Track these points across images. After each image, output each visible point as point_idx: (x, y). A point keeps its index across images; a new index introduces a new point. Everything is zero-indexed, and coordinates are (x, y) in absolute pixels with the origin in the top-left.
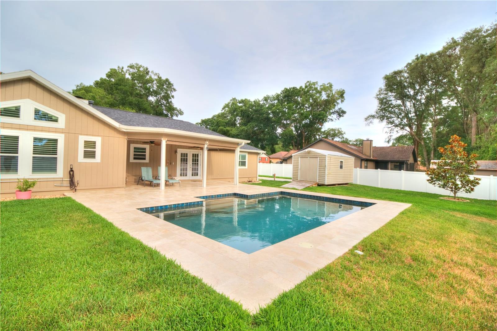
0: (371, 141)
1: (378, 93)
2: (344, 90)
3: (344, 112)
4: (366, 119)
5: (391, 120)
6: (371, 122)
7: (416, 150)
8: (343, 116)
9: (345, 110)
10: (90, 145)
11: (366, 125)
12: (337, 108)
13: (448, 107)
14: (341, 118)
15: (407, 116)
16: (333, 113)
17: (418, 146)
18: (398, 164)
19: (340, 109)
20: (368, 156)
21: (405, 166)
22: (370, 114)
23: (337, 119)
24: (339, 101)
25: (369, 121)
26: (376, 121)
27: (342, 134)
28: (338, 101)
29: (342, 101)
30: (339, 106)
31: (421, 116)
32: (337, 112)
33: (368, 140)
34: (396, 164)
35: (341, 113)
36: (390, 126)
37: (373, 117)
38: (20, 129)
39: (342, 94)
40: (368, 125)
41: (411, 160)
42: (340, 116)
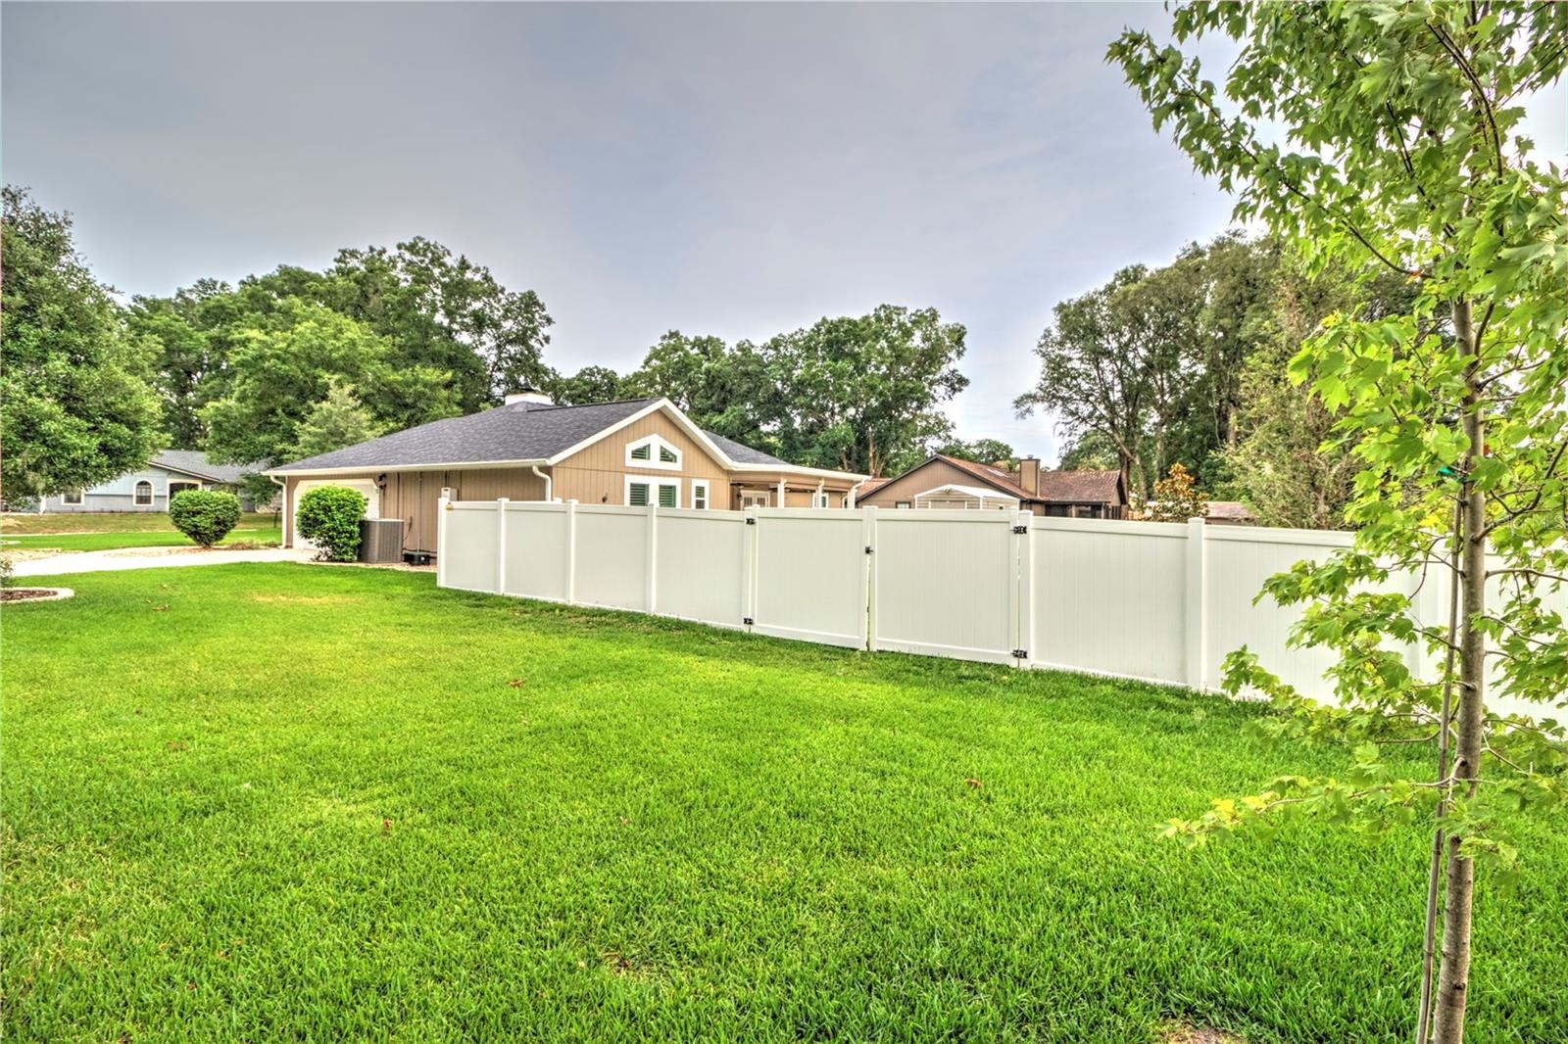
0: (1038, 461)
1: (1043, 342)
2: (963, 327)
3: (963, 381)
4: (1017, 402)
5: (1072, 407)
6: (1028, 410)
7: (1124, 476)
8: (960, 390)
9: (965, 376)
10: (700, 491)
11: (1017, 418)
12: (945, 370)
13: (1193, 375)
14: (957, 394)
15: (1105, 398)
16: (938, 382)
17: (1128, 468)
18: (1089, 508)
19: (954, 371)
20: (1031, 493)
21: (1103, 512)
22: (1027, 392)
23: (947, 397)
24: (952, 355)
25: (1024, 408)
26: (1039, 408)
27: (946, 428)
28: (949, 355)
29: (960, 354)
30: (952, 366)
31: (1135, 396)
32: (947, 380)
33: (1030, 459)
34: (1084, 508)
35: (957, 383)
36: (1070, 419)
37: (1032, 398)
38: (649, 475)
39: (958, 336)
40: (1022, 416)
41: (1115, 501)
42: (954, 390)
